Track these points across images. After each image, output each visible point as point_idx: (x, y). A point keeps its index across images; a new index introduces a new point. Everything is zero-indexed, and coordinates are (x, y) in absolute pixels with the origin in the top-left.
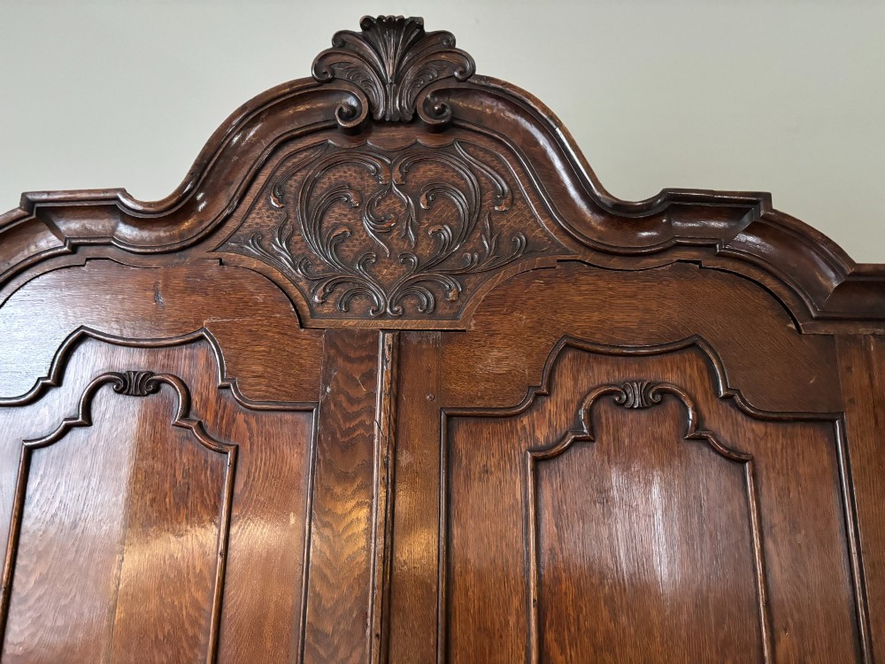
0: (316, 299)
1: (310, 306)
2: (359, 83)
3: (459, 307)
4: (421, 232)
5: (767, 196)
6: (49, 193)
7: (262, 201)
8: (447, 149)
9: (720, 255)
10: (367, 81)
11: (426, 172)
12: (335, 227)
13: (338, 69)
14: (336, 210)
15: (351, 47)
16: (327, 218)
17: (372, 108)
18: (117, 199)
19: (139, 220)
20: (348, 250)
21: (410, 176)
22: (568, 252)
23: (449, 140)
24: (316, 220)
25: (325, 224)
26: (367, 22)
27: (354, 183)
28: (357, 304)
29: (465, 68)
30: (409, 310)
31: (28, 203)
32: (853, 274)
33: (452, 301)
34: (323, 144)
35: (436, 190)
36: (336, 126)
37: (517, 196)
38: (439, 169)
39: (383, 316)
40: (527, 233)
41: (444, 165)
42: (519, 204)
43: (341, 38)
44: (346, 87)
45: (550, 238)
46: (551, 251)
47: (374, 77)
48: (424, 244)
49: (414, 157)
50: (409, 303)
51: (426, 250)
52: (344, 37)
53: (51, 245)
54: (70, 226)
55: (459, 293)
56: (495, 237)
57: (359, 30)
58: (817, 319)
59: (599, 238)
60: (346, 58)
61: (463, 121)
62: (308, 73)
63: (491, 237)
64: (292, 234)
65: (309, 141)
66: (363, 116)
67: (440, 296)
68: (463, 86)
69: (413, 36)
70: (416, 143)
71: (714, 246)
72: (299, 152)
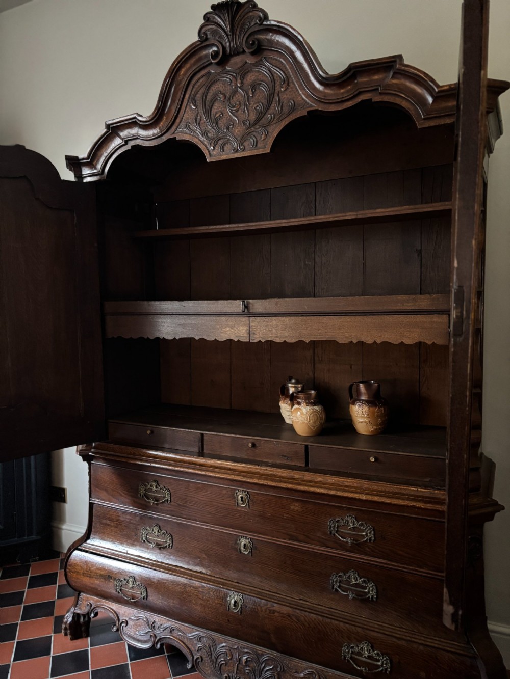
0: (212, 148)
1: (209, 152)
2: (217, 38)
3: (267, 142)
4: (250, 108)
5: (400, 57)
6: (113, 120)
7: (188, 107)
8: (259, 64)
9: (381, 94)
10: (221, 36)
11: (250, 78)
12: (216, 113)
13: (208, 33)
14: (216, 105)
15: (212, 20)
16: (213, 110)
17: (224, 48)
18: (135, 118)
19: (145, 127)
20: (222, 124)
21: (245, 81)
22: (311, 106)
23: (259, 58)
24: (208, 111)
25: (212, 113)
26: (213, 7)
27: (222, 89)
28: (227, 147)
29: (260, 17)
30: (247, 147)
31: (108, 126)
32: (439, 92)
33: (263, 140)
34: (209, 73)
35: (256, 86)
36: (211, 63)
37: (290, 81)
38: (257, 74)
39: (237, 151)
40: (294, 99)
41: (259, 72)
42: (291, 85)
43: (207, 17)
44: (212, 42)
45: (304, 100)
46: (305, 107)
47: (223, 34)
48: (251, 114)
49: (243, 71)
50: (246, 144)
51: (253, 117)
52: (208, 16)
53: (119, 143)
54: (124, 134)
55: (266, 135)
56: (281, 104)
57: (212, 11)
58: (424, 119)
59: (325, 96)
60: (211, 27)
61: (265, 46)
62: (196, 38)
63: (279, 104)
64: (200, 120)
65: (203, 73)
66: (220, 56)
67: (258, 138)
68: (261, 27)
69: (235, 8)
70: (246, 62)
71: (378, 89)
72: (199, 79)
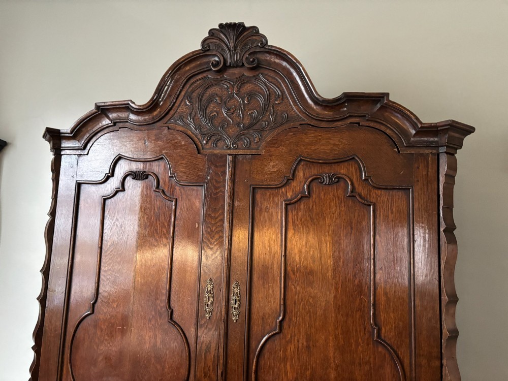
0: (204, 142)
1: (202, 145)
2: (220, 50)
3: (260, 145)
4: (245, 113)
5: (388, 94)
6: (104, 103)
7: (183, 102)
8: (256, 78)
9: (368, 120)
10: (223, 50)
11: (247, 88)
12: (211, 112)
13: (211, 45)
14: (212, 105)
15: (216, 35)
16: (208, 108)
17: (225, 61)
18: (129, 104)
19: (137, 112)
20: (216, 122)
21: (241, 90)
22: (303, 120)
23: (257, 73)
24: (204, 110)
25: (207, 111)
26: (221, 25)
27: (218, 93)
28: (220, 144)
29: (262, 41)
30: (240, 146)
31: (98, 107)
32: (422, 127)
33: (257, 142)
34: (206, 77)
35: (251, 95)
36: (211, 69)
37: (285, 97)
38: (253, 86)
39: (230, 149)
40: (288, 112)
41: (255, 84)
42: (285, 100)
43: (212, 32)
44: (214, 53)
45: (297, 115)
46: (297, 120)
47: (225, 48)
48: (246, 118)
49: (242, 81)
50: (240, 143)
51: (247, 121)
52: (213, 31)
53: (107, 123)
54: (113, 115)
55: (259, 139)
56: (275, 114)
57: (218, 28)
58: (406, 147)
59: (317, 114)
60: (214, 40)
61: (263, 65)
62: (199, 47)
63: (273, 115)
64: (195, 116)
65: (200, 76)
66: (221, 65)
67: (252, 140)
68: (262, 50)
69: (240, 30)
70: (244, 75)
71: (366, 116)
72: (197, 81)
